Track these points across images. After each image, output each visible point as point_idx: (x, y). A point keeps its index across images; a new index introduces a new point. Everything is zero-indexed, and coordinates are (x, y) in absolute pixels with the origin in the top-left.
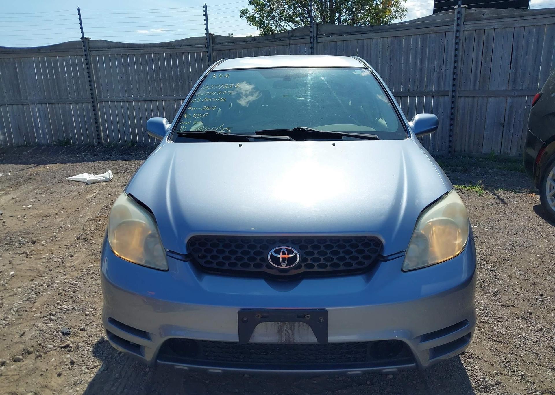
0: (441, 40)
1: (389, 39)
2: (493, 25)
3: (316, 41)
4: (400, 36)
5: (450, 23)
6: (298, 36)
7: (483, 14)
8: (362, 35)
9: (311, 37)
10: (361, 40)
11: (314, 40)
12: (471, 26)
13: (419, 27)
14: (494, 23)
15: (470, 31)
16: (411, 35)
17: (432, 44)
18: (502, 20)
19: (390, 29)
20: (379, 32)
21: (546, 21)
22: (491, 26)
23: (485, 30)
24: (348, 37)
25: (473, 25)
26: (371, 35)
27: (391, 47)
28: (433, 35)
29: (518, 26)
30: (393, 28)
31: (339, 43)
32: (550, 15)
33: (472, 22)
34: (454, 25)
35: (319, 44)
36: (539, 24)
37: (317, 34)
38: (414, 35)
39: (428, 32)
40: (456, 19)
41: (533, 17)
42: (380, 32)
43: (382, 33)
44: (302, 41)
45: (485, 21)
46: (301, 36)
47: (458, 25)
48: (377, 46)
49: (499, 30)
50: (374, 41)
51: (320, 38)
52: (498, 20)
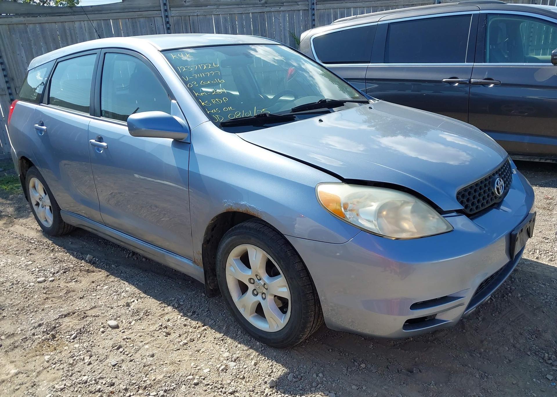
0: (151, 24)
1: (95, 22)
2: (196, 12)
4: (107, 19)
5: (156, 9)
7: (185, 2)
8: (60, 17)
10: (60, 23)
12: (177, 12)
13: (127, 10)
14: (197, 10)
15: (176, 17)
16: (119, 19)
17: (143, 28)
18: (203, 8)
19: (93, 11)
21: (236, 11)
22: (194, 13)
23: (189, 16)
24: (43, 19)
25: (179, 12)
26: (73, 17)
27: (99, 31)
28: (142, 20)
29: (216, 14)
31: (31, 26)
32: (237, 6)
33: (177, 9)
34: (161, 10)
36: (232, 13)
38: (122, 19)
39: (137, 17)
40: (162, 5)
41: (226, 7)
45: (188, 8)
47: (166, 10)
48: (81, 29)
49: (201, 17)
50: (77, 24)
52: (200, 8)
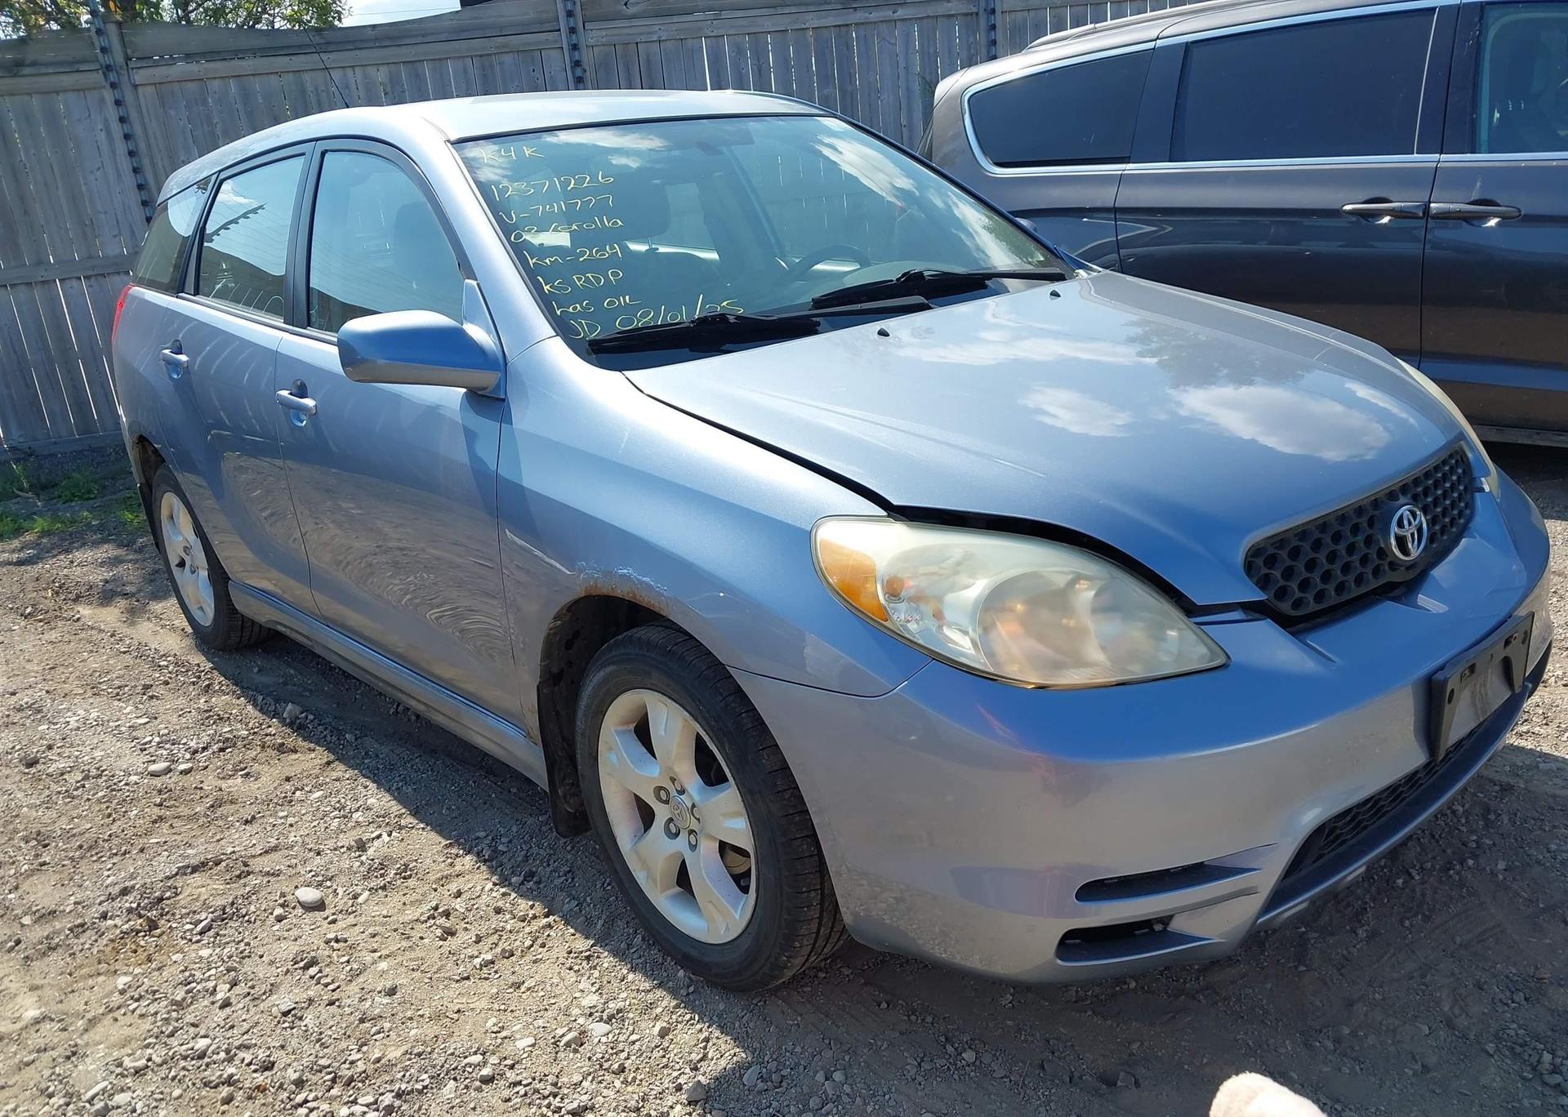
0: (534, 70)
1: (383, 69)
2: (656, 32)
3: (130, 81)
4: (414, 61)
5: (547, 27)
6: (46, 65)
7: (626, 4)
8: (292, 57)
9: (108, 68)
10: (291, 74)
11: (121, 77)
12: (604, 33)
14: (658, 27)
15: (602, 48)
17: (512, 82)
18: (676, 19)
19: (376, 39)
20: (348, 48)
21: (768, 25)
22: (650, 33)
23: (637, 44)
24: (249, 65)
25: (609, 32)
26: (325, 57)
28: (508, 59)
29: (712, 34)
30: (391, 38)
31: (216, 84)
32: (772, 11)
33: (603, 25)
34: (559, 30)
35: (140, 89)
36: (756, 30)
37: (128, 59)
38: (454, 58)
39: (493, 50)
40: (562, 15)
42: (351, 50)
43: (357, 52)
44: (68, 80)
45: (635, 22)
46: (61, 64)
47: (573, 30)
49: (670, 45)
50: (335, 76)
51: (140, 71)
52: (667, 20)
